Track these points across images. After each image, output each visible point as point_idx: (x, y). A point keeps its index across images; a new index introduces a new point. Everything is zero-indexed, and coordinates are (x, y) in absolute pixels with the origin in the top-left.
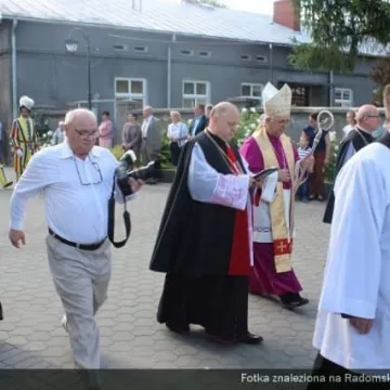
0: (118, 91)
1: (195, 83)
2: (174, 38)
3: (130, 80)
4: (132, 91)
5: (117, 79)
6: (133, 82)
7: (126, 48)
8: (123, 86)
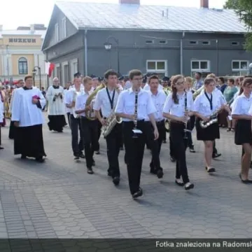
0: (149, 68)
1: (200, 61)
2: (184, 34)
3: (156, 61)
4: (158, 68)
5: (148, 61)
6: (158, 63)
7: (153, 42)
8: (152, 65)
